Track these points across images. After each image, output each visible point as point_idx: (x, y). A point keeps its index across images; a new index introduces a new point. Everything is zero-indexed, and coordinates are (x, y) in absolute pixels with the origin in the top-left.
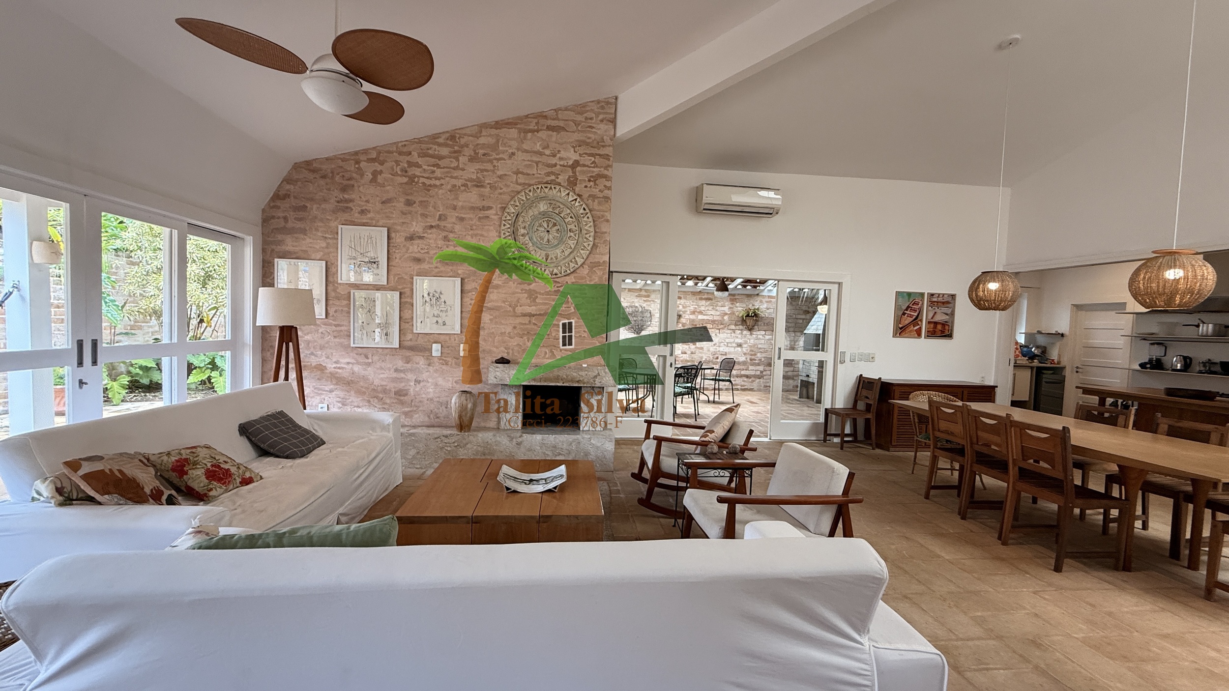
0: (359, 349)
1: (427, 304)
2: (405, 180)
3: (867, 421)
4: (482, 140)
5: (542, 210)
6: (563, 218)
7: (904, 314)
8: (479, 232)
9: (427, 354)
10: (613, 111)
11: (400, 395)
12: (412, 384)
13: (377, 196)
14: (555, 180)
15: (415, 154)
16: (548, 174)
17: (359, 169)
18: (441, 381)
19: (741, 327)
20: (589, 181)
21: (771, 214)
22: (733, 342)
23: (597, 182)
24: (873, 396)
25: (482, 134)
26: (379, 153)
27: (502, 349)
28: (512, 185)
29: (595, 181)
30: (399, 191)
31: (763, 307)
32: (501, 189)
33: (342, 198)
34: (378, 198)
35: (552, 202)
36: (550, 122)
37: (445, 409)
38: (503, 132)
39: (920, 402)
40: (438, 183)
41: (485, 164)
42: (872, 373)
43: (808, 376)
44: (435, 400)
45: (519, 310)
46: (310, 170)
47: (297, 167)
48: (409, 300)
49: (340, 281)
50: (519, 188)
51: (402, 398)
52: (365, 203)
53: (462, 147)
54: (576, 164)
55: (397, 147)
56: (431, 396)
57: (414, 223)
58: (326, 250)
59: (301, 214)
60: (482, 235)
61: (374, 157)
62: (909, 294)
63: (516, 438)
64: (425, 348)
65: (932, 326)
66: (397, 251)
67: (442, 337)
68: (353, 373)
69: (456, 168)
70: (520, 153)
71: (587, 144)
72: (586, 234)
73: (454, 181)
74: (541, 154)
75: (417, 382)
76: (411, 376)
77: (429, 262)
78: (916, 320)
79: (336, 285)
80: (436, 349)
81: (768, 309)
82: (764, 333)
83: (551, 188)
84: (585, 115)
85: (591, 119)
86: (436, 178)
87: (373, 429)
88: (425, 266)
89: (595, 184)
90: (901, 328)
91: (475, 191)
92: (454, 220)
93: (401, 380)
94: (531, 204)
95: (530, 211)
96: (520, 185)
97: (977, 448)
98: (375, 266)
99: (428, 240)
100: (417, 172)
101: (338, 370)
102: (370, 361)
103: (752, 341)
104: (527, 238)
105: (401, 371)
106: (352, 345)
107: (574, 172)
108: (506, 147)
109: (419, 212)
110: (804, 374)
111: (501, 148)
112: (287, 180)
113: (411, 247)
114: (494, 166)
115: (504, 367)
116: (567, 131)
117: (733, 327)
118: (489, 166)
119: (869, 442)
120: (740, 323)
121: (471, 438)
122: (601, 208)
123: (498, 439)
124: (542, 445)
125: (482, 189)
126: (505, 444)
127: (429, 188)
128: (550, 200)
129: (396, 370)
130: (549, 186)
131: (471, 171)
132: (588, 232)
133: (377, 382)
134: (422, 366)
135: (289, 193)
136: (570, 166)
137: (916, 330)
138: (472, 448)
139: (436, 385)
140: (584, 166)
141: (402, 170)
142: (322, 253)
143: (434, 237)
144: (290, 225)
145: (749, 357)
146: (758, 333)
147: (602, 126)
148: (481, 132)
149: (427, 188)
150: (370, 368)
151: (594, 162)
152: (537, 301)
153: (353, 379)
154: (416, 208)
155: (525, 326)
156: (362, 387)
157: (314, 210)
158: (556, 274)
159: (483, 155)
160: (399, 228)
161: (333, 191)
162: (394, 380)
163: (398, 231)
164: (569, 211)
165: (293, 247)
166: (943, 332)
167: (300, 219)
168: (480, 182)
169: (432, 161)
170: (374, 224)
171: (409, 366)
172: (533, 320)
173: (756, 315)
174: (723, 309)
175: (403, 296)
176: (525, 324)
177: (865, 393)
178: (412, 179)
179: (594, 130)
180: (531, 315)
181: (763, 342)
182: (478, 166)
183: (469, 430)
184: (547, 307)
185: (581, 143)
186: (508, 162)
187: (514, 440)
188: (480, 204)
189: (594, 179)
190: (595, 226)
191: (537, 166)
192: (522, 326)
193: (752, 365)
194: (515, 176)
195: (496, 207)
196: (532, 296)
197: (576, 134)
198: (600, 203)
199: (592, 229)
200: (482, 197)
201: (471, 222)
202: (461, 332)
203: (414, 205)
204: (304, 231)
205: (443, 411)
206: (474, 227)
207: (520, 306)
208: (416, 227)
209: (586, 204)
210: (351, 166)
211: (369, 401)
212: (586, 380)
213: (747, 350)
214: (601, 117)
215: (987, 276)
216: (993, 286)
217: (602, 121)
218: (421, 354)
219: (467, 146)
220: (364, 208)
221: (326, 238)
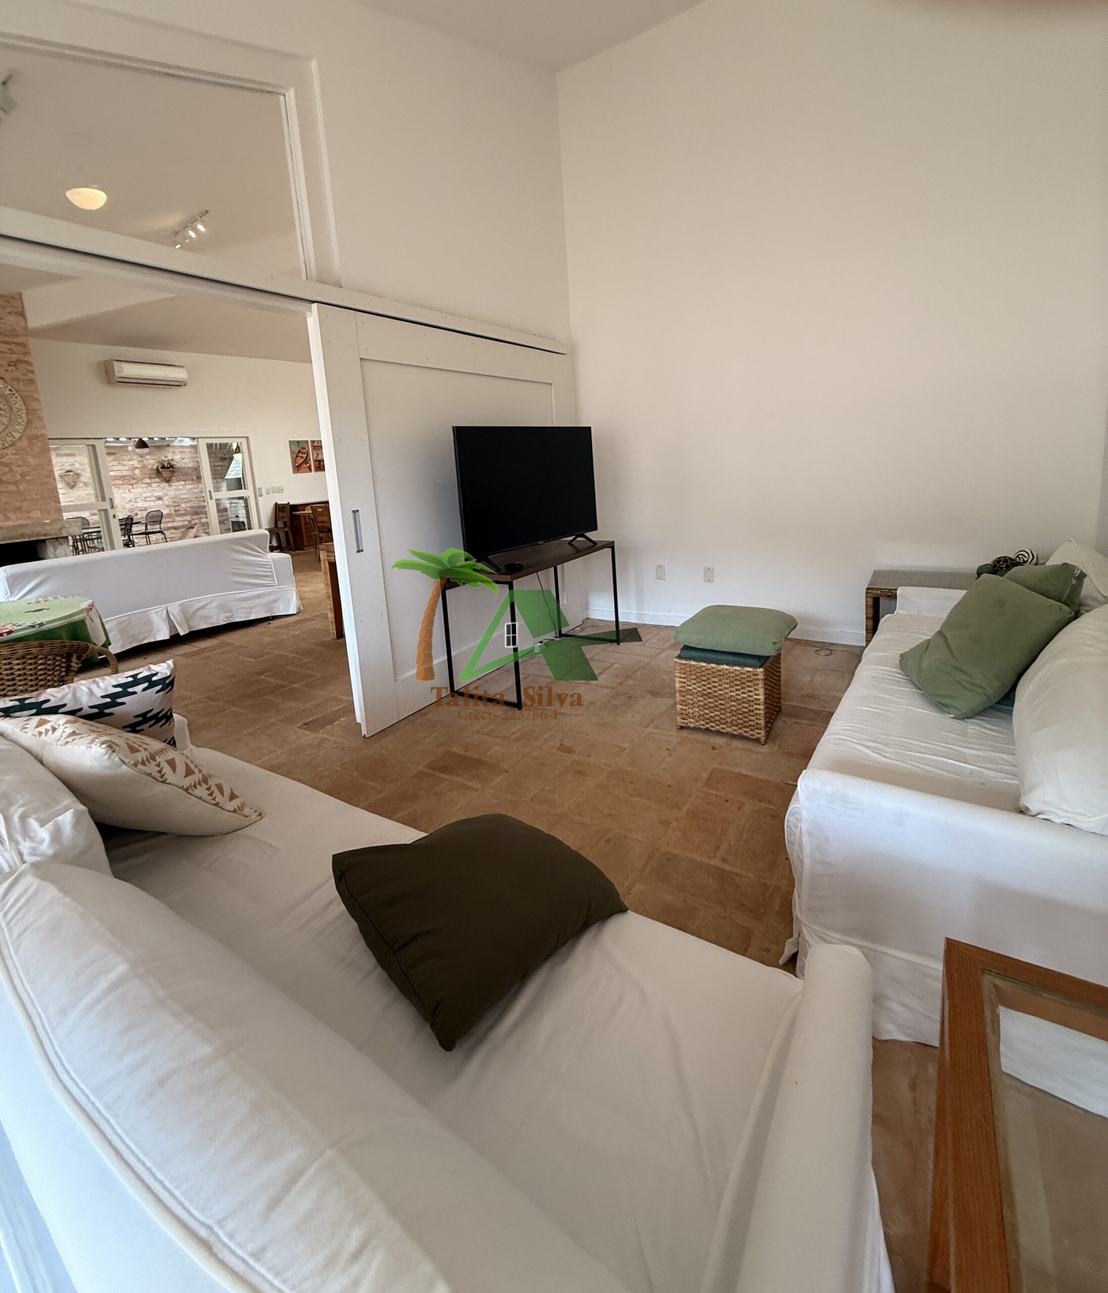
10: (20, 306)
19: (158, 480)
21: (180, 386)
22: (152, 496)
23: (17, 366)
29: (15, 366)
31: (177, 457)
42: (283, 499)
43: (237, 517)
72: (18, 412)
81: (183, 459)
82: (183, 483)
89: (16, 369)
103: (172, 493)
117: (148, 481)
120: (153, 476)
122: (26, 388)
145: (172, 509)
146: (177, 483)
173: (172, 466)
174: (131, 463)
181: (184, 491)
189: (14, 364)
190: (25, 404)
193: (178, 516)
198: (25, 385)
199: (23, 407)
209: (11, 386)
213: (169, 502)
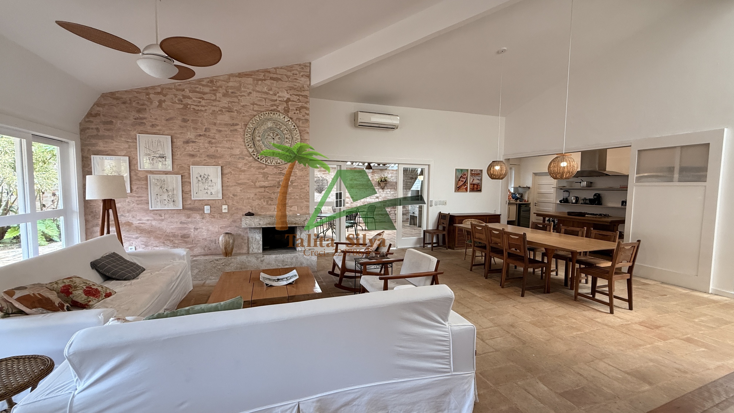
0: (155, 211)
1: (200, 182)
2: (181, 106)
3: (444, 235)
4: (230, 84)
5: (269, 126)
6: (282, 131)
7: (459, 180)
8: (231, 139)
9: (201, 212)
10: (309, 71)
11: (185, 238)
12: (192, 230)
13: (163, 116)
14: (276, 109)
15: (187, 90)
16: (272, 105)
17: (149, 98)
18: (211, 228)
19: (378, 187)
20: (297, 110)
21: (394, 128)
23: (301, 110)
24: (446, 222)
25: (230, 80)
26: (162, 89)
27: (249, 207)
28: (250, 111)
29: (300, 110)
30: (178, 113)
31: (389, 176)
32: (244, 113)
33: (138, 117)
34: (163, 118)
35: (275, 122)
36: (272, 75)
37: (214, 244)
38: (243, 80)
39: (467, 225)
40: (203, 109)
41: (233, 98)
42: (446, 210)
43: (414, 213)
44: (208, 239)
45: (258, 184)
46: (114, 98)
47: (104, 96)
48: (187, 180)
49: (139, 169)
50: (255, 113)
51: (186, 239)
52: (155, 120)
53: (218, 87)
54: (288, 100)
55: (175, 86)
56: (205, 237)
57: (189, 133)
58: (129, 150)
59: (109, 127)
60: (233, 141)
61: (160, 91)
62: (462, 170)
63: (260, 258)
64: (199, 209)
65: (472, 186)
66: (178, 150)
67: (210, 202)
68: (152, 226)
69: (215, 100)
70: (254, 92)
71: (295, 89)
72: (296, 140)
73: (214, 108)
74: (267, 93)
75: (196, 229)
76: (191, 226)
77: (200, 157)
78: (465, 183)
79: (137, 172)
80: (207, 209)
81: (392, 177)
82: (390, 190)
83: (274, 114)
84: (292, 72)
85: (296, 74)
86: (202, 106)
87: (174, 259)
88: (197, 159)
89: (300, 112)
90: (458, 188)
91: (228, 114)
92: (215, 131)
93: (185, 228)
94: (263, 122)
95: (262, 127)
96: (256, 111)
97: (491, 245)
98: (164, 159)
99: (198, 144)
100: (189, 101)
101: (141, 225)
102: (163, 218)
103: (384, 195)
104: (261, 142)
105: (184, 223)
106: (150, 209)
107: (287, 105)
108: (245, 88)
109: (192, 127)
110: (412, 212)
111: (242, 89)
112: (97, 104)
113: (187, 148)
114: (239, 100)
115: (251, 218)
116: (282, 81)
118: (236, 100)
119: (445, 246)
120: (377, 185)
121: (233, 260)
122: (303, 125)
123: (249, 259)
124: (276, 260)
125: (232, 113)
126: (254, 262)
127: (198, 112)
128: (274, 120)
129: (181, 223)
130: (273, 112)
131: (224, 102)
132: (297, 139)
133: (168, 231)
134: (199, 220)
135: (99, 113)
136: (285, 101)
137: (465, 188)
138: (234, 266)
139: (208, 230)
140: (293, 101)
141: (179, 100)
142: (125, 152)
143: (202, 143)
144: (101, 133)
146: (387, 190)
147: (302, 79)
148: (229, 79)
149: (196, 112)
150: (163, 222)
151: (299, 99)
152: (269, 178)
153: (152, 230)
154: (190, 123)
155: (262, 194)
156: (159, 234)
157: (118, 124)
158: (279, 163)
159: (232, 93)
160: (178, 136)
161: (131, 112)
162: (180, 229)
163: (178, 138)
164: (285, 127)
165: (104, 147)
166: (477, 189)
167: (108, 130)
168: (230, 109)
169: (199, 95)
170: (161, 133)
171: (189, 220)
172: (267, 190)
173: (386, 181)
175: (183, 177)
176: (262, 192)
177: (442, 221)
178: (186, 106)
179: (298, 81)
180: (265, 187)
181: (389, 195)
182: (228, 99)
183: (231, 255)
184: (275, 182)
185: (291, 88)
186: (247, 97)
187: (259, 259)
188: (231, 122)
189: (300, 109)
190: (301, 136)
191: (265, 100)
192: (260, 194)
194: (252, 106)
195: (241, 124)
196: (265, 176)
197: (288, 83)
198: (303, 123)
199: (299, 138)
200: (232, 118)
201: (226, 133)
202: (223, 198)
203: (188, 122)
204: (112, 138)
205: (213, 245)
206: (228, 136)
207: (259, 182)
208: (190, 135)
209: (295, 123)
210: (144, 97)
211: (164, 243)
212: (299, 223)
214: (302, 74)
215: (494, 163)
216: (497, 168)
217: (302, 76)
218: (197, 212)
219: (221, 87)
220: (153, 123)
221: (128, 142)
